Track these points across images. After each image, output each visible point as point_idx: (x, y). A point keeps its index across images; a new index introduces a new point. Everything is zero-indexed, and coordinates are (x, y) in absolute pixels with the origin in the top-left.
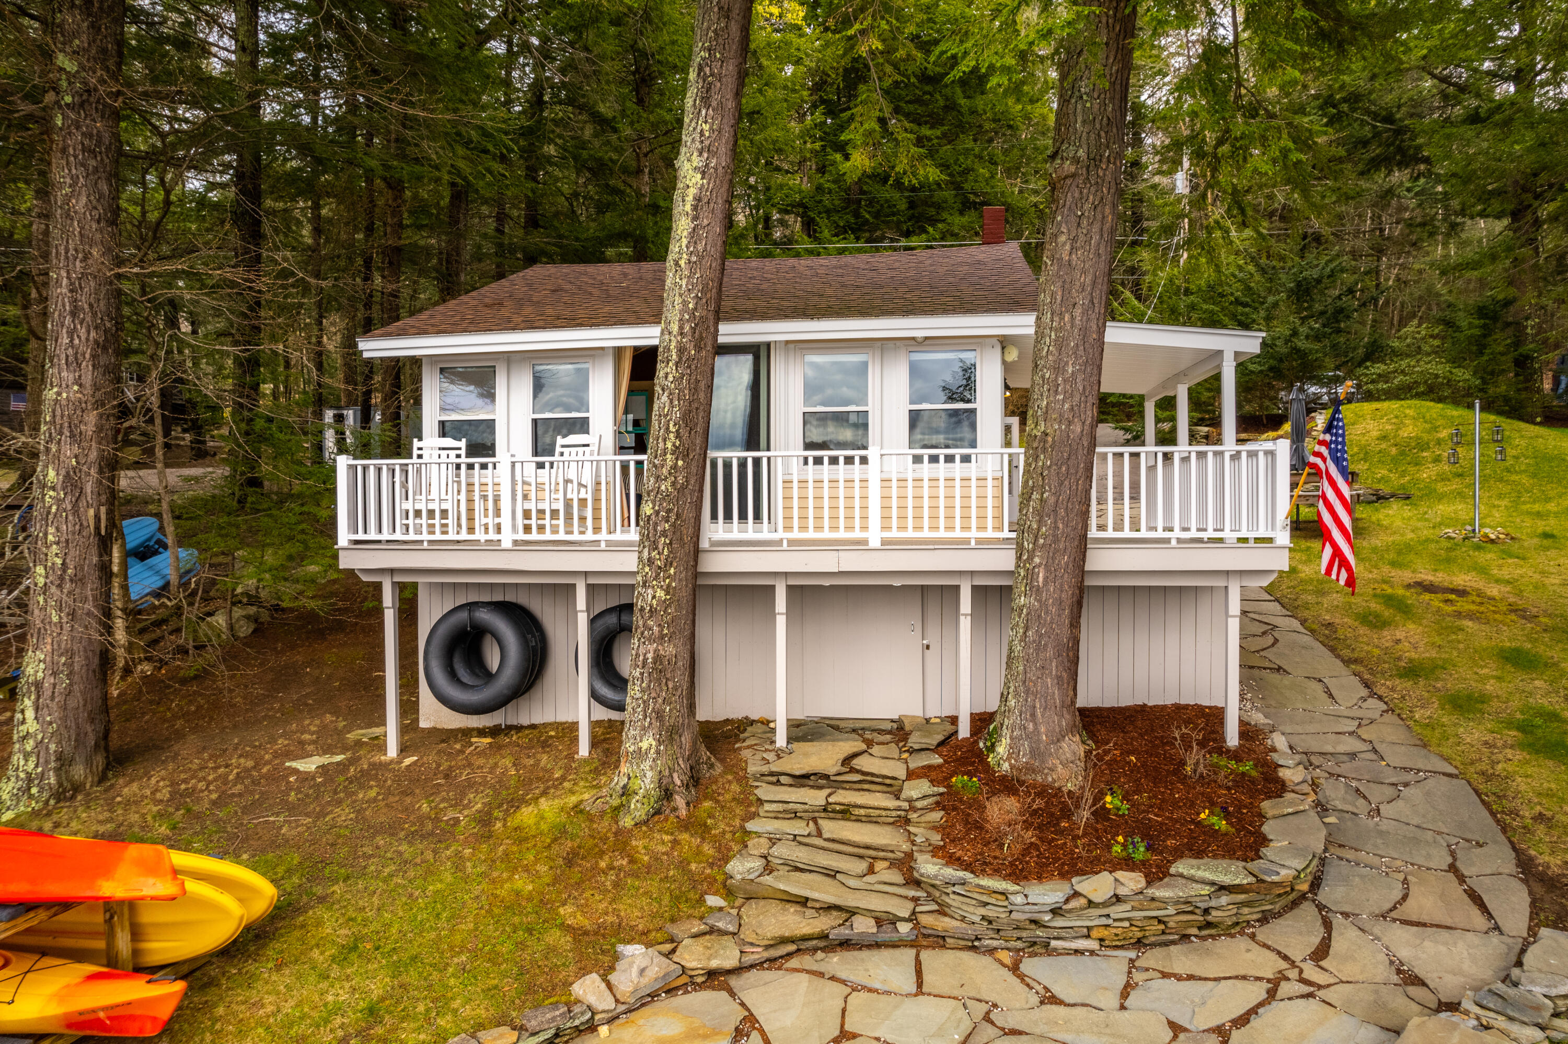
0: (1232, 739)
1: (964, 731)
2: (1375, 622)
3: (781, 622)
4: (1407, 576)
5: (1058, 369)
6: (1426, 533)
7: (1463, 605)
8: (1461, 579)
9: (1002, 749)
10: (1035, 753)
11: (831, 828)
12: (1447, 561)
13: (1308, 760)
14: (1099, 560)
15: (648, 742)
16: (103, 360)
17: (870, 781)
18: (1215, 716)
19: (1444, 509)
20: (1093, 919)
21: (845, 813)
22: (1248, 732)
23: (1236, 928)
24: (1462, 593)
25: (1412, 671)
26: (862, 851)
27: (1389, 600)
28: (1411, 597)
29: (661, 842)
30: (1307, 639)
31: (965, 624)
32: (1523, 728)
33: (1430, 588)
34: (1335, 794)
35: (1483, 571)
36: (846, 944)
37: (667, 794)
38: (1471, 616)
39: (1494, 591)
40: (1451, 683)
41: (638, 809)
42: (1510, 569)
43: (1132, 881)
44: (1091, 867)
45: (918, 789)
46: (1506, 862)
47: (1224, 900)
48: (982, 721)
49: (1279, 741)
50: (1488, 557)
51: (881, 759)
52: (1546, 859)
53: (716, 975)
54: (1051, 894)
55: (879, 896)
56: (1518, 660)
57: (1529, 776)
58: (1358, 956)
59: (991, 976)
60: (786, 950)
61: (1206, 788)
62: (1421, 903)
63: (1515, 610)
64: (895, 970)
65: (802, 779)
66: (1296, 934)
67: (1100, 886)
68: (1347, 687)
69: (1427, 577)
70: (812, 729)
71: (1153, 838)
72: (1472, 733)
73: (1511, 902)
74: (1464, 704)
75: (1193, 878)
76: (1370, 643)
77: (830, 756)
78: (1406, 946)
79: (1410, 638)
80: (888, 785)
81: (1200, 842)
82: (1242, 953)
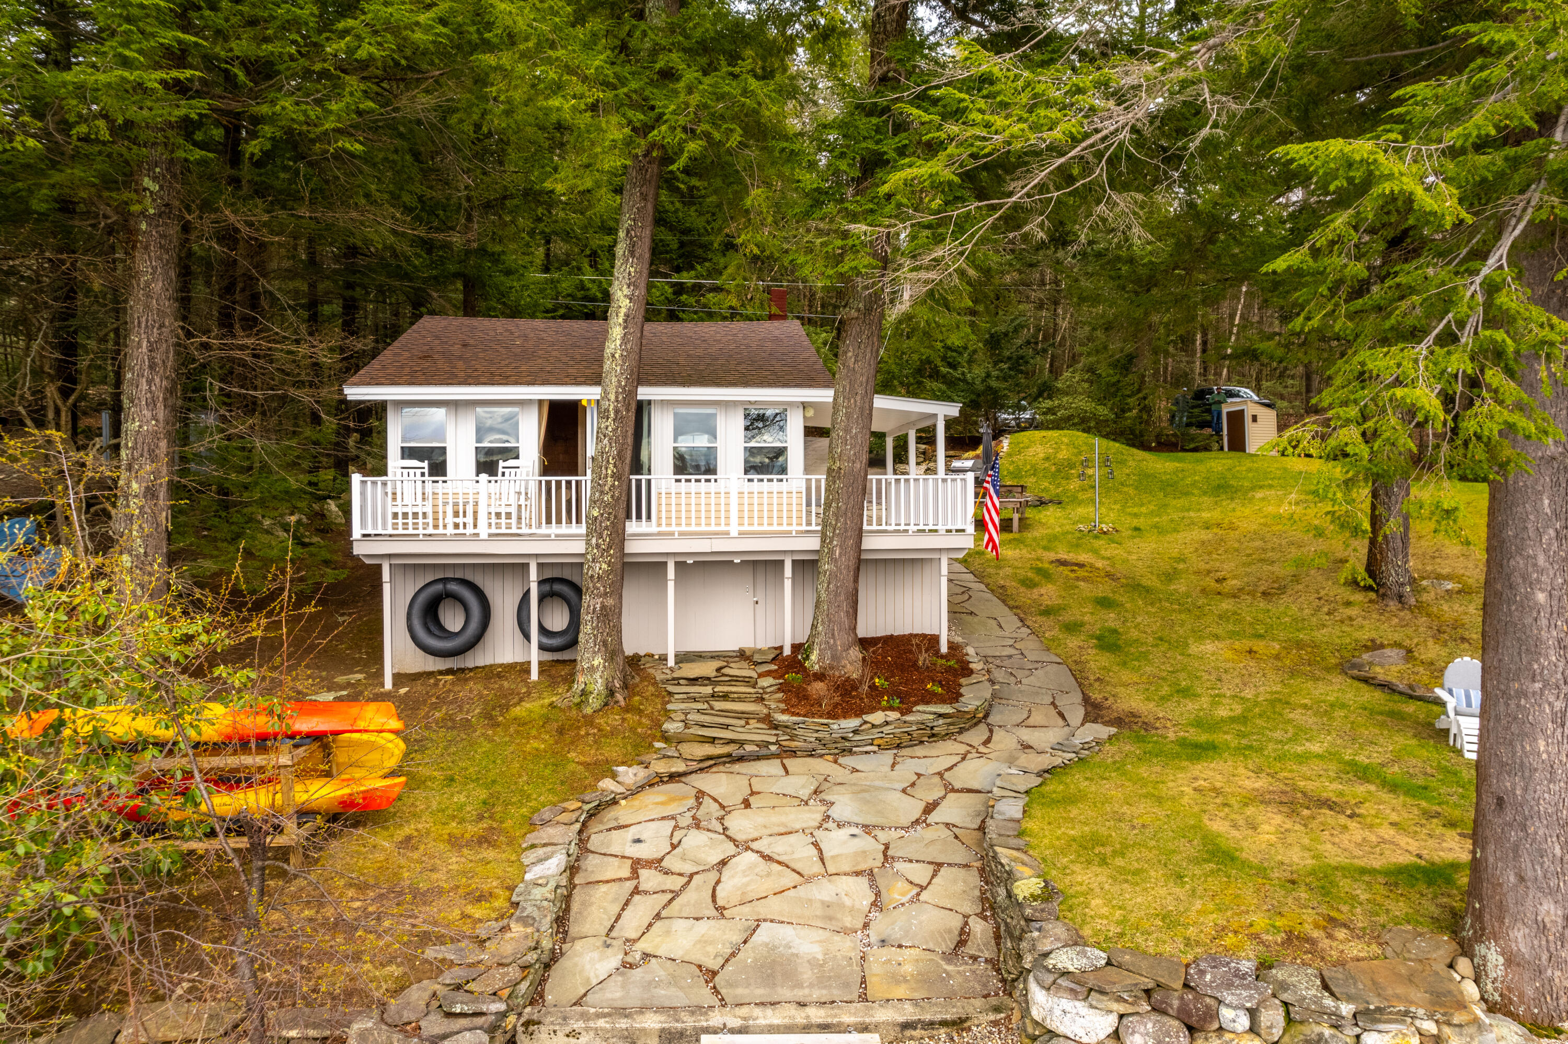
0: (944, 649)
1: (787, 651)
2: (1029, 584)
3: (671, 585)
4: (1052, 556)
5: (847, 430)
6: (1068, 528)
7: (1081, 573)
8: (1083, 557)
9: (814, 657)
10: (834, 657)
11: (719, 705)
12: (1077, 546)
13: (985, 659)
14: (869, 543)
15: (598, 661)
16: (170, 403)
17: (735, 680)
18: (934, 640)
19: (1081, 511)
20: (875, 733)
21: (725, 697)
22: (952, 646)
23: (947, 736)
24: (1081, 566)
25: (1047, 612)
26: (740, 715)
27: (1040, 571)
28: (1052, 568)
29: (614, 719)
30: (989, 596)
31: (788, 584)
32: (1098, 638)
33: (1063, 563)
34: (999, 675)
35: (1095, 552)
36: (741, 759)
37: (611, 693)
38: (1084, 579)
39: (1100, 564)
40: (1067, 617)
41: (594, 703)
42: (1112, 551)
43: (893, 715)
44: (872, 710)
45: (766, 682)
46: (1077, 697)
47: (941, 721)
48: (798, 647)
49: (970, 650)
50: (1097, 543)
51: (738, 670)
52: (1096, 696)
53: (674, 777)
54: (852, 723)
55: (756, 733)
56: (1104, 603)
57: (1097, 661)
58: (1004, 741)
59: (823, 766)
60: (709, 764)
61: (930, 673)
62: (1036, 719)
63: (1109, 575)
64: (771, 768)
65: (693, 681)
66: (976, 736)
67: (877, 717)
68: (1010, 621)
69: (1063, 556)
70: (683, 658)
71: (903, 698)
72: (1073, 642)
73: (1076, 714)
74: (1072, 628)
75: (924, 713)
76: (1026, 596)
77: (707, 669)
78: (1027, 735)
79: (1049, 593)
80: (747, 681)
81: (928, 698)
82: (950, 746)
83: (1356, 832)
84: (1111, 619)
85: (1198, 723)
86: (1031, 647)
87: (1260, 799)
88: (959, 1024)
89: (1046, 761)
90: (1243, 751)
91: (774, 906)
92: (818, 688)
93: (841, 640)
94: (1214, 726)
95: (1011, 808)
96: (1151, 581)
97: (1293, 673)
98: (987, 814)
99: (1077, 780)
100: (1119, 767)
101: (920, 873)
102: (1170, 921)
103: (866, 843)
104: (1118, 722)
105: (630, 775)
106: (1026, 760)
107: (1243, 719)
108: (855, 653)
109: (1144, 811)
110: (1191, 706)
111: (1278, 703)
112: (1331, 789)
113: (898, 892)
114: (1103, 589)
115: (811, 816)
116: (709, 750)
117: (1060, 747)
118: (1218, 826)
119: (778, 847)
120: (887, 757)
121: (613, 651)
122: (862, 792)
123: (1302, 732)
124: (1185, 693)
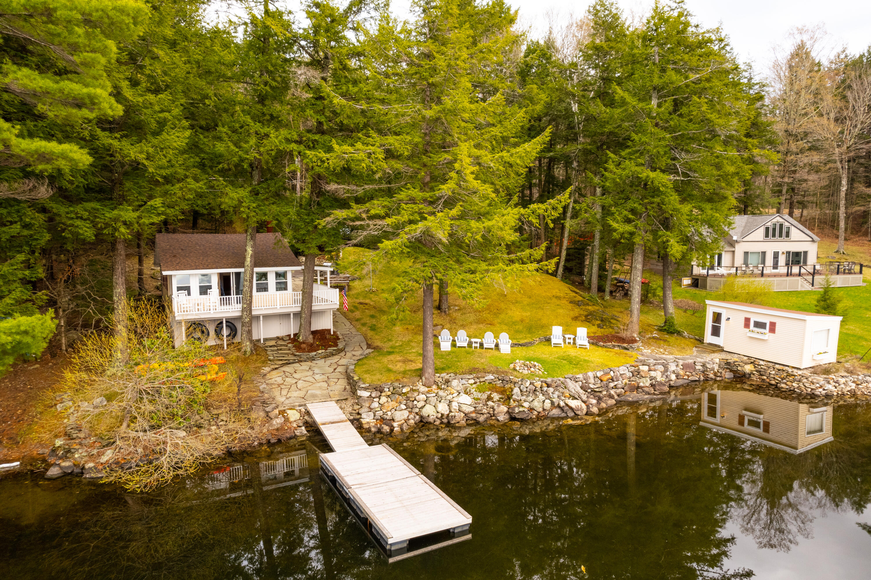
0: (332, 333)
1: (293, 336)
2: (352, 311)
3: (262, 322)
4: (358, 301)
6: (362, 289)
7: (367, 307)
8: (367, 301)
9: (300, 337)
10: (306, 337)
11: (280, 352)
12: (365, 297)
13: (342, 335)
14: (313, 308)
15: (248, 343)
17: (281, 345)
18: (329, 330)
19: (367, 282)
20: (320, 355)
21: (281, 350)
22: (334, 332)
23: (336, 354)
24: (366, 304)
25: (357, 320)
26: (286, 354)
27: (355, 307)
28: (358, 305)
29: (255, 357)
30: (342, 316)
31: (292, 320)
32: (371, 327)
33: (361, 303)
34: (346, 339)
35: (370, 299)
36: (290, 364)
37: (252, 351)
38: (367, 309)
39: (372, 303)
40: (362, 321)
41: (248, 354)
42: (375, 298)
43: (323, 351)
44: (318, 350)
45: (290, 345)
46: (365, 343)
47: (334, 351)
48: (295, 335)
49: (339, 333)
50: (372, 295)
51: (281, 342)
52: (369, 343)
53: (276, 369)
54: (314, 353)
55: (291, 358)
56: (372, 317)
57: (370, 333)
58: (349, 355)
59: (309, 363)
60: (283, 365)
61: (330, 340)
62: (356, 349)
63: (374, 307)
64: (297, 365)
65: (271, 346)
66: (342, 354)
67: (320, 351)
68: (348, 323)
69: (361, 301)
70: (265, 340)
71: (325, 346)
72: (364, 329)
73: (365, 347)
74: (364, 325)
75: (330, 350)
76: (351, 315)
77: (273, 343)
78: (354, 353)
79: (357, 314)
80: (284, 345)
81: (330, 346)
82: (336, 357)
83: (414, 364)
84: (374, 321)
85: (391, 347)
86: (353, 330)
87: (400, 361)
88: (346, 399)
89: (358, 358)
90: (399, 353)
91: (309, 388)
92: (304, 346)
93: (308, 333)
94: (395, 347)
95: (352, 367)
96: (385, 309)
97: (416, 334)
98: (347, 368)
99: (365, 361)
100: (374, 358)
101: (336, 380)
102: (379, 380)
103: (323, 376)
104: (374, 348)
105: (267, 369)
106: (354, 358)
107: (401, 346)
108: (311, 336)
109: (377, 365)
110: (391, 343)
111: (411, 341)
112: (413, 358)
113: (332, 384)
114: (372, 312)
115: (311, 373)
116: (281, 362)
117: (361, 355)
118: (390, 366)
119: (306, 379)
120: (323, 360)
121: (251, 341)
122: (319, 368)
123: (413, 347)
124: (390, 340)
